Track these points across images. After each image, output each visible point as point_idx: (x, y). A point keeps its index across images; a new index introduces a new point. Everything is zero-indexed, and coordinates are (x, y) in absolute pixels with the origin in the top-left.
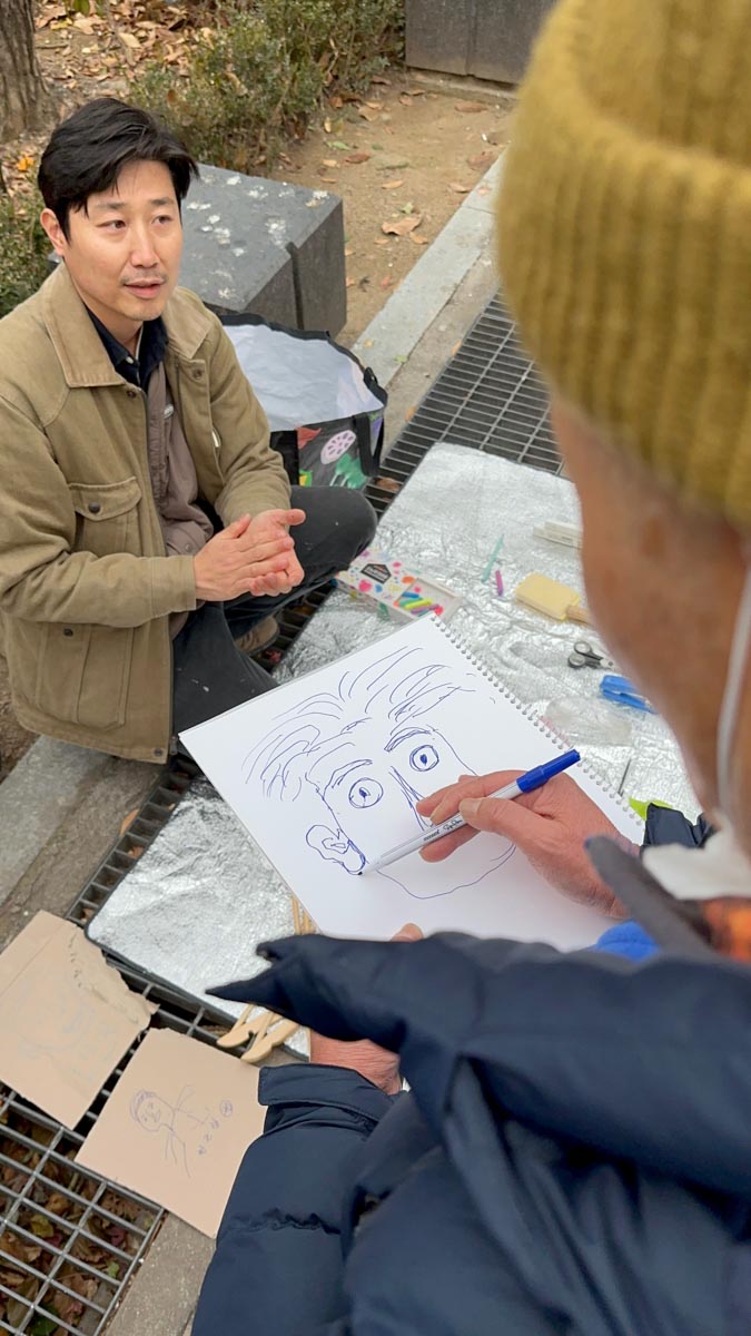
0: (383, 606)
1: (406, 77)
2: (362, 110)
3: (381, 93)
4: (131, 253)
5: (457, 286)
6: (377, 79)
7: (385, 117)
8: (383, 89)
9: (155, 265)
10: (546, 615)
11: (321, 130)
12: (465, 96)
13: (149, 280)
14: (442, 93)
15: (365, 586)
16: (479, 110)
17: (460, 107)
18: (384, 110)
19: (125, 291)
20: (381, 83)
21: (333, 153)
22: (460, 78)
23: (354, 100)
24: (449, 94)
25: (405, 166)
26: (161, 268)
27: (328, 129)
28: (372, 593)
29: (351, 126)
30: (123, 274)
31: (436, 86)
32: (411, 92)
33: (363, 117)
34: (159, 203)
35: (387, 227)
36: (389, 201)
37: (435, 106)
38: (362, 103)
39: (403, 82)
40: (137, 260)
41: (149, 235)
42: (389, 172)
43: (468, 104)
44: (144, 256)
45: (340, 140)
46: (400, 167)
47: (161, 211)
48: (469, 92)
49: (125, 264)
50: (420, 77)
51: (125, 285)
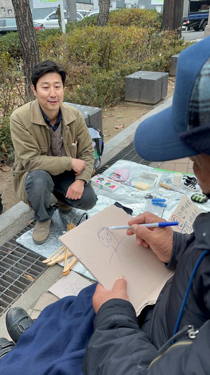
0: (101, 186)
1: (125, 103)
2: (114, 108)
3: (119, 106)
4: (50, 94)
5: (130, 135)
6: (118, 103)
7: (119, 110)
8: (119, 105)
9: (55, 97)
10: (141, 189)
11: (104, 111)
12: (138, 106)
13: (54, 101)
14: (133, 106)
15: (97, 182)
16: (141, 109)
17: (137, 108)
18: (119, 109)
19: (48, 103)
20: (119, 104)
21: (106, 115)
22: (137, 103)
23: (113, 106)
24: (135, 106)
25: (122, 117)
26: (57, 98)
27: (106, 111)
28: (99, 183)
29: (111, 111)
30: (47, 99)
31: (132, 105)
32: (126, 106)
33: (114, 110)
34: (57, 83)
35: (116, 127)
36: (118, 123)
37: (131, 108)
38: (114, 107)
39: (124, 104)
40: (51, 96)
41: (54, 90)
42: (118, 118)
43: (139, 108)
44: (53, 94)
45: (108, 113)
46: (121, 118)
47: (57, 85)
48: (139, 106)
49: (48, 96)
50: (128, 103)
51: (48, 101)
